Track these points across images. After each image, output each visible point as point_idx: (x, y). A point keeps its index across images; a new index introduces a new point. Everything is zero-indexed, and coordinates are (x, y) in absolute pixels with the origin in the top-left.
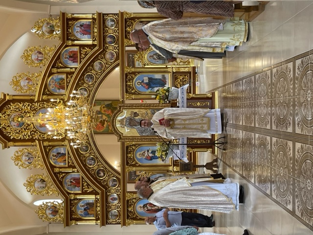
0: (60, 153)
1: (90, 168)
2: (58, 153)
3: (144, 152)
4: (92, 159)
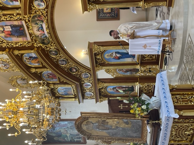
0: (32, 57)
1: (63, 67)
2: (31, 57)
3: (112, 54)
4: (63, 60)
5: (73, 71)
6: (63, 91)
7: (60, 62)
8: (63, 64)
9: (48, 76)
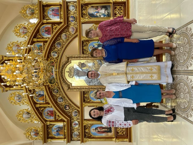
1: (60, 104)
2: (39, 95)
4: (61, 98)
5: (66, 109)
6: (56, 130)
7: (59, 100)
8: (60, 102)
9: (48, 113)
